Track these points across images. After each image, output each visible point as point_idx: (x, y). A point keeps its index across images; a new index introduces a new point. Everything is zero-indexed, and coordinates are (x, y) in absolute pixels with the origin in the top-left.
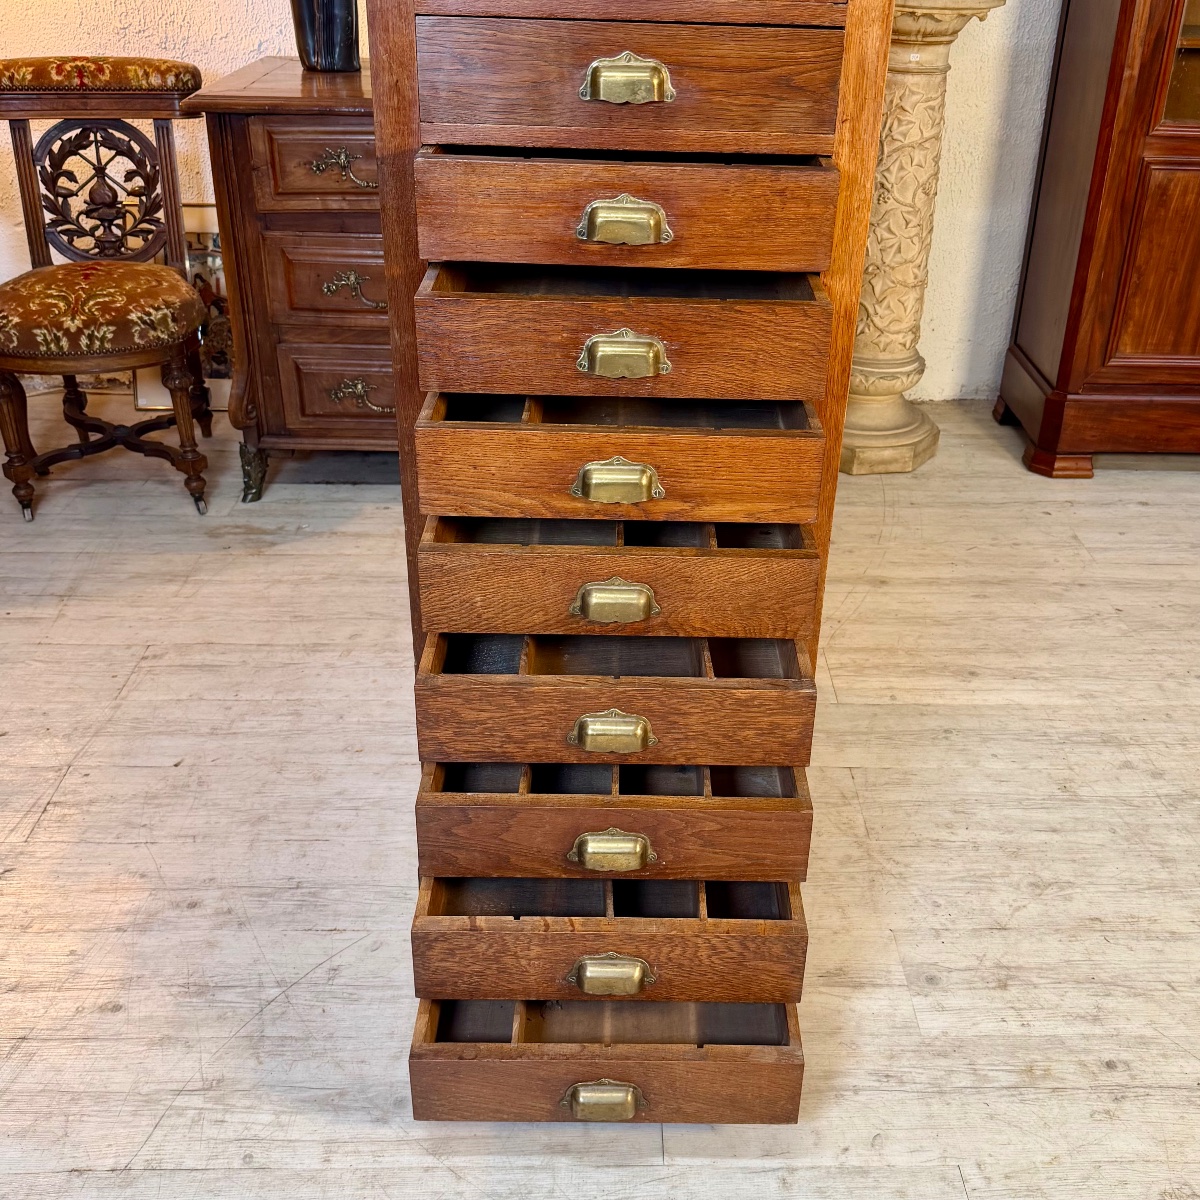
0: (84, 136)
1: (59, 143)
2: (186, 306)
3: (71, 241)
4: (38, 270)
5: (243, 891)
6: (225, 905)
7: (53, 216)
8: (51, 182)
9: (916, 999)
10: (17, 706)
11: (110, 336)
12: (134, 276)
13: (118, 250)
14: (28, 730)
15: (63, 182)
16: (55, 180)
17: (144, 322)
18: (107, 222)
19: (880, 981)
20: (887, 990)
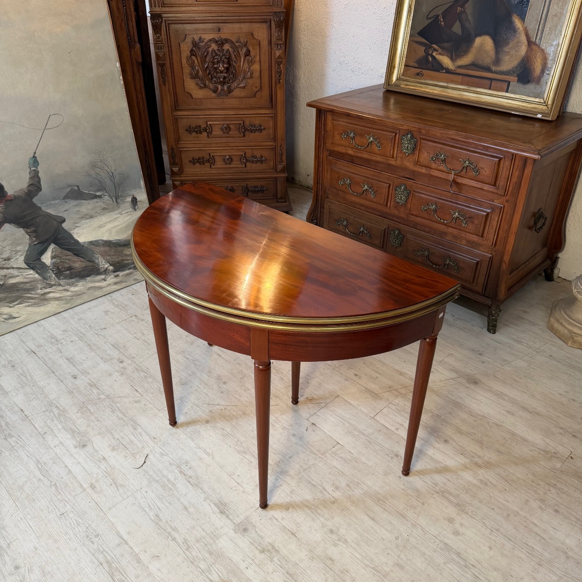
6: (127, 367)
9: (232, 531)
19: (231, 517)
20: (228, 521)
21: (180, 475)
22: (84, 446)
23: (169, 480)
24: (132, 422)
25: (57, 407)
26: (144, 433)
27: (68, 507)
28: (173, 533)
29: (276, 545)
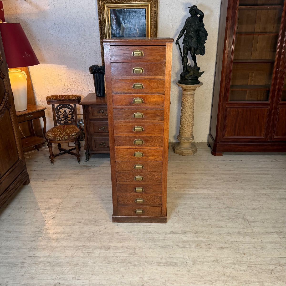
0: (63, 106)
1: (59, 107)
2: (78, 132)
3: (60, 122)
4: (55, 127)
5: (87, 220)
6: (85, 222)
7: (57, 118)
8: (57, 113)
9: (182, 235)
10: (53, 194)
11: (67, 137)
12: (70, 128)
13: (67, 123)
14: (55, 197)
15: (59, 113)
16: (58, 113)
17: (72, 135)
18: (66, 119)
19: (178, 233)
20: (178, 234)
21: (151, 234)
22: (109, 248)
23: (149, 237)
24: (114, 233)
25: (79, 247)
26: (123, 233)
27: (132, 263)
28: (170, 246)
29: (196, 230)
